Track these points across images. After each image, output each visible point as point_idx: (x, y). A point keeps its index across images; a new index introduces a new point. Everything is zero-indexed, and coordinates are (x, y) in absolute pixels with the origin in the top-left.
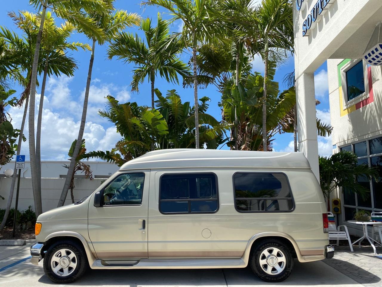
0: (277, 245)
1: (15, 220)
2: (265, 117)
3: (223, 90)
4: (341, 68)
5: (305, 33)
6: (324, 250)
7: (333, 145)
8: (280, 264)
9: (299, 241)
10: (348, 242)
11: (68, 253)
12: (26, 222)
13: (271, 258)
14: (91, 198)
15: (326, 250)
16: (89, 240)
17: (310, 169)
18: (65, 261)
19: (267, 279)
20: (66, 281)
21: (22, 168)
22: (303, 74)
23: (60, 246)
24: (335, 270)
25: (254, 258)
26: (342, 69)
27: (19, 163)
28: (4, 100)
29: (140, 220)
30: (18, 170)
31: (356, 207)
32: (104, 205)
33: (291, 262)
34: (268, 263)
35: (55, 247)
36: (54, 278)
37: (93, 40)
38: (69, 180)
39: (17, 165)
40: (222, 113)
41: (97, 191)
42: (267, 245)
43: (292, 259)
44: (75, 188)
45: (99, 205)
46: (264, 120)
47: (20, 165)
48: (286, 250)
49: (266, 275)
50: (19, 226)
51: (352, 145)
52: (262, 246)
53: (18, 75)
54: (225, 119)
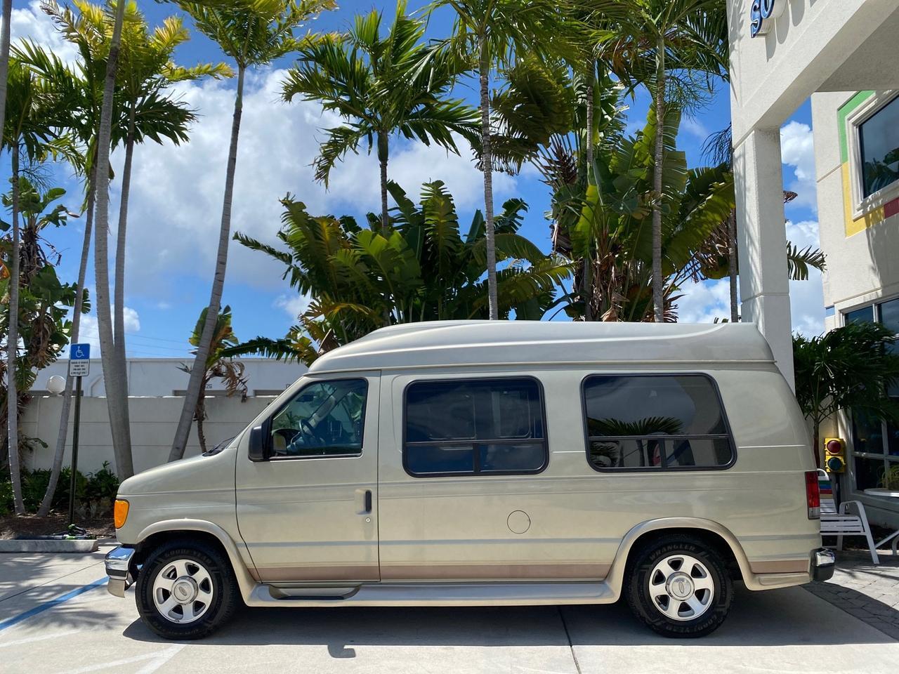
0: (693, 549)
1: (73, 494)
2: (657, 241)
3: (555, 178)
4: (847, 117)
5: (757, 28)
6: (809, 559)
7: (827, 308)
8: (700, 594)
9: (746, 539)
10: (867, 542)
11: (192, 570)
12: (98, 499)
13: (677, 581)
14: (242, 440)
15: (814, 560)
16: (239, 540)
17: (773, 363)
18: (185, 588)
19: (669, 631)
20: (189, 633)
21: (84, 373)
22: (754, 132)
23: (172, 553)
24: (836, 608)
25: (635, 580)
26: (849, 119)
27: (76, 363)
28: (37, 214)
29: (358, 491)
30: (75, 379)
31: (885, 456)
33: (726, 591)
34: (670, 593)
35: (162, 556)
36: (160, 627)
37: (240, 66)
38: (194, 400)
39: (72, 366)
40: (552, 234)
41: (256, 424)
42: (667, 549)
43: (729, 584)
44: (208, 419)
45: (261, 456)
46: (656, 248)
47: (78, 366)
48: (716, 562)
49: (665, 620)
50: (82, 509)
51: (874, 305)
52: (654, 552)
53: (72, 154)
54: (558, 248)
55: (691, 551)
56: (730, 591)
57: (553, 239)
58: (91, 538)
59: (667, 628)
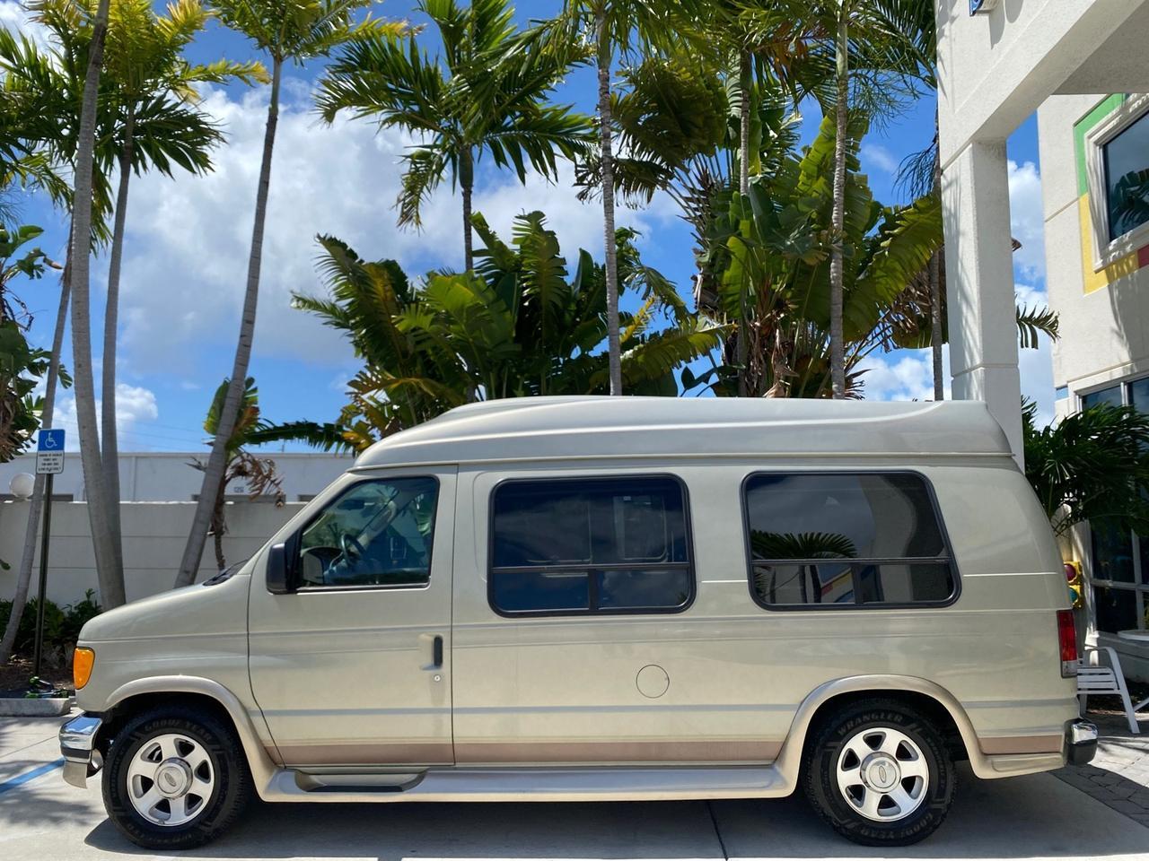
0: (898, 718)
1: (40, 635)
2: (837, 296)
3: (698, 213)
4: (1087, 134)
6: (1063, 734)
7: (1058, 389)
8: (908, 783)
9: (973, 705)
10: (1122, 702)
11: (185, 749)
13: (877, 764)
14: (257, 562)
15: (1069, 735)
16: (253, 707)
17: (1010, 457)
18: (174, 775)
20: (178, 840)
21: (56, 469)
22: (971, 146)
23: (155, 725)
25: (816, 764)
26: (1090, 137)
27: (46, 455)
28: (4, 259)
29: (423, 636)
30: (45, 477)
31: (1137, 586)
32: (301, 589)
33: (945, 778)
34: (866, 782)
35: (140, 728)
36: (137, 832)
37: (275, 58)
38: (209, 507)
39: (42, 460)
40: (694, 288)
41: (278, 542)
42: (862, 719)
43: (949, 768)
44: (228, 533)
45: (283, 587)
46: (836, 304)
47: (48, 460)
48: (931, 738)
49: (860, 821)
50: (54, 654)
51: (1122, 384)
52: (844, 723)
53: (48, 177)
54: (703, 306)
55: (896, 723)
56: (950, 777)
57: (695, 294)
58: (60, 696)
59: (862, 832)
